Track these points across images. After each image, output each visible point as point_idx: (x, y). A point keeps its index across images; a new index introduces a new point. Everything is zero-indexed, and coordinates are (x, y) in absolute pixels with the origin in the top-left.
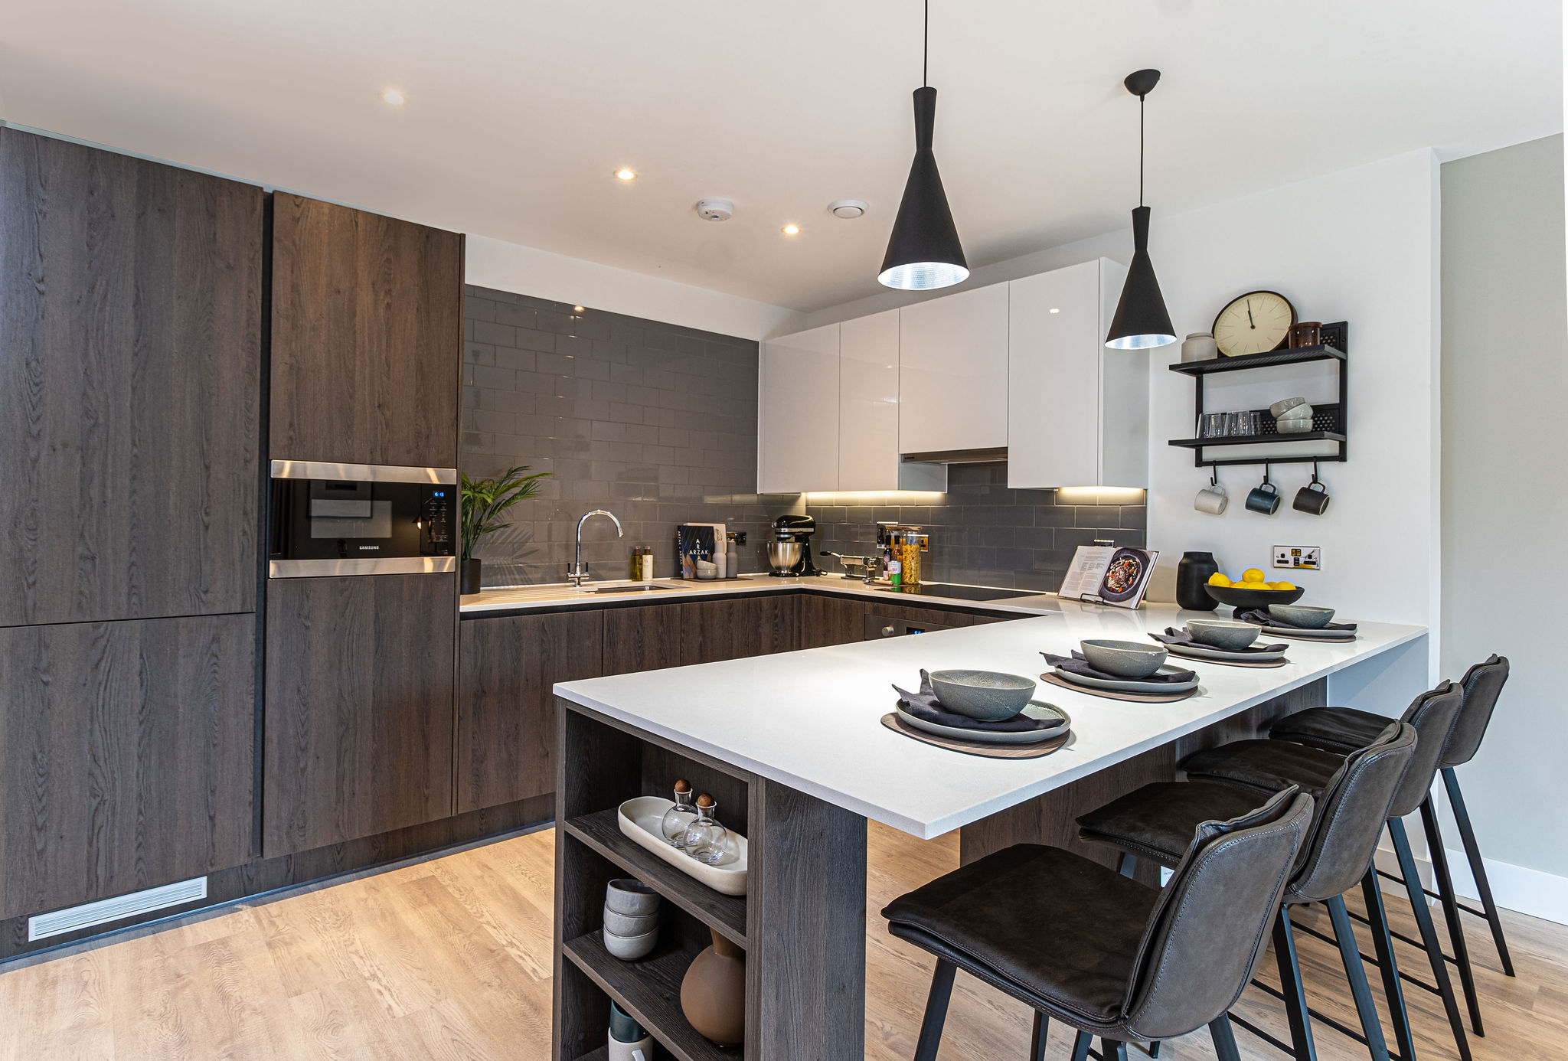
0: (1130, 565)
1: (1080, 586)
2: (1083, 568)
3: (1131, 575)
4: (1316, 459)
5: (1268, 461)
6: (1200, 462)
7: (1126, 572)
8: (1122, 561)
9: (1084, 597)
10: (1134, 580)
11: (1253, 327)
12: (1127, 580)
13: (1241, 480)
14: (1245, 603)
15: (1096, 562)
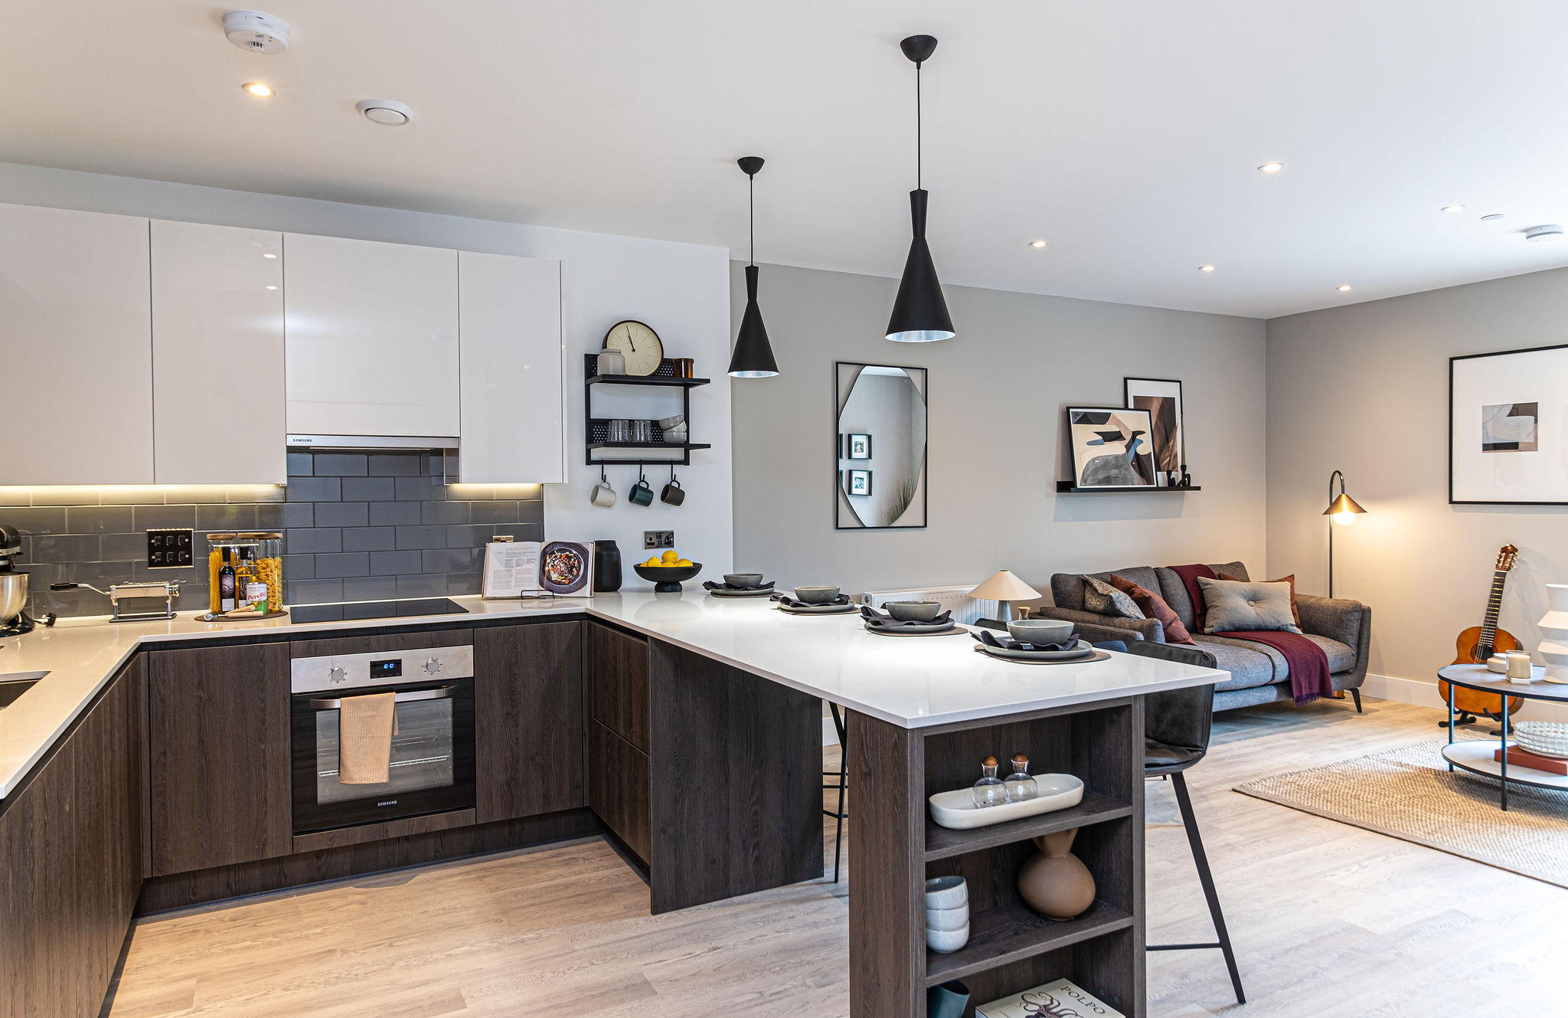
0: (569, 558)
1: (513, 584)
2: (508, 564)
3: (573, 567)
4: (672, 463)
5: (641, 462)
6: (589, 462)
7: (566, 564)
8: (558, 555)
9: (524, 594)
10: (578, 571)
11: (634, 350)
12: (570, 572)
13: (622, 478)
14: (664, 579)
15: (525, 558)
